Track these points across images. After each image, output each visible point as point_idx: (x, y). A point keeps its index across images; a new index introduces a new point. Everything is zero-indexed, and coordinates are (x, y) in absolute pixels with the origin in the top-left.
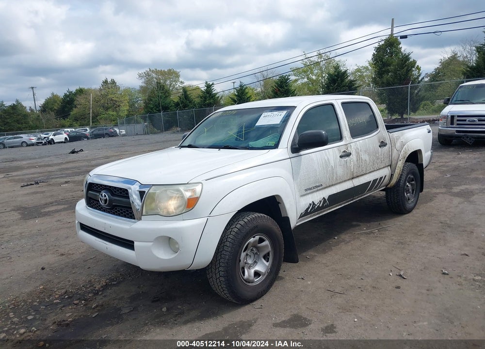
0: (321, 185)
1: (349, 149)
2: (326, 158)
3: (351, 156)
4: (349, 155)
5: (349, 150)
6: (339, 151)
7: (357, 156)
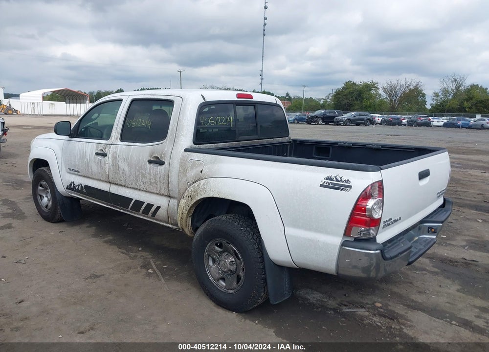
0: (79, 172)
1: (107, 149)
2: (84, 150)
3: (107, 158)
4: (105, 155)
5: (106, 151)
6: (97, 148)
7: (113, 160)
